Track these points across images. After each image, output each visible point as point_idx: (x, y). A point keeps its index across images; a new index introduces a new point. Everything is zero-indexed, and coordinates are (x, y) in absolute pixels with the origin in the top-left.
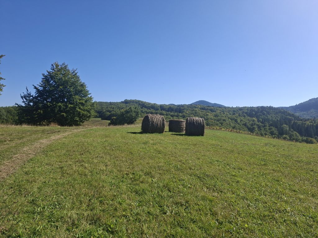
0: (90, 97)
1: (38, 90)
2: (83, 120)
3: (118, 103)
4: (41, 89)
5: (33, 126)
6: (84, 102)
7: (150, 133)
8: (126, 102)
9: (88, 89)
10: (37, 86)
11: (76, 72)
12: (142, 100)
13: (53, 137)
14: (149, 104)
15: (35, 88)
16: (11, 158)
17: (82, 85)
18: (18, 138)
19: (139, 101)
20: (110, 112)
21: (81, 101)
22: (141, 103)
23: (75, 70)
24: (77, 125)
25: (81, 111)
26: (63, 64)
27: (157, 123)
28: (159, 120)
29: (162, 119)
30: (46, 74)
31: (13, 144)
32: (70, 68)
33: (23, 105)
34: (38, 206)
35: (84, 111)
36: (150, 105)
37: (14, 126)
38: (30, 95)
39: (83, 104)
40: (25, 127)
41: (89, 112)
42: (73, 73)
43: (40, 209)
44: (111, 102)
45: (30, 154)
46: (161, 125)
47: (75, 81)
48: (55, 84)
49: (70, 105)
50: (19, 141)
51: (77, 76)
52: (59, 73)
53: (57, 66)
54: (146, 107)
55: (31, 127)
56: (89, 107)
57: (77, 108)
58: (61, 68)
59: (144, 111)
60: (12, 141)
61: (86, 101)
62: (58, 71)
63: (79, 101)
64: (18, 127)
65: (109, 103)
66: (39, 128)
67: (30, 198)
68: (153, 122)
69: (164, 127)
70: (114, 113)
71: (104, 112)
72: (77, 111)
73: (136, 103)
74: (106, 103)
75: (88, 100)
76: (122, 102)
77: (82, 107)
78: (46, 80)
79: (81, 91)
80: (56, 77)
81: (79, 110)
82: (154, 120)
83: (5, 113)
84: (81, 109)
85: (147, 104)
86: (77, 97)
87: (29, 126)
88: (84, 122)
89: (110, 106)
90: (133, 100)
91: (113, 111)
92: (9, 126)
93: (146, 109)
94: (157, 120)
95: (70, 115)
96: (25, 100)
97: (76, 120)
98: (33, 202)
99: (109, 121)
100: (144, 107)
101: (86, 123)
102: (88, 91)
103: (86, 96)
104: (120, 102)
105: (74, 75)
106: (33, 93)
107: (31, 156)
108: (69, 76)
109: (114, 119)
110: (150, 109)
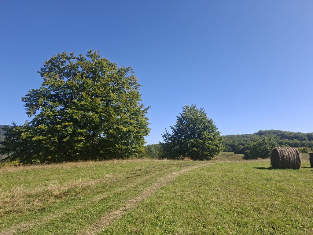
0: (217, 131)
1: (174, 130)
2: (213, 154)
3: (251, 135)
4: (176, 128)
5: (171, 160)
6: (212, 137)
7: (281, 169)
8: (261, 133)
9: (215, 124)
10: (173, 126)
11: (203, 110)
12: (280, 130)
13: (183, 170)
14: (291, 133)
15: (172, 128)
16: (151, 185)
17: (209, 122)
18: (158, 170)
19: (277, 131)
20: (243, 145)
21: (209, 136)
22: (280, 133)
23: (202, 109)
24: (208, 159)
25: (210, 146)
26: (192, 105)
27: (289, 157)
28: (291, 154)
29: (295, 152)
30: (179, 115)
31: (154, 175)
32: (198, 108)
33: (164, 142)
34: (160, 221)
35: (212, 145)
36: (292, 135)
37: (158, 160)
38: (169, 134)
39: (211, 139)
40: (166, 161)
41: (217, 146)
42: (200, 111)
43: (161, 223)
44: (243, 135)
45: (163, 183)
46: (295, 160)
47: (203, 119)
48: (187, 123)
49: (199, 141)
50: (158, 173)
51: (204, 114)
52: (189, 113)
53: (187, 107)
54: (286, 137)
55: (169, 161)
56: (217, 142)
57: (206, 143)
58: (191, 109)
59: (284, 142)
60: (154, 172)
61: (214, 136)
62: (188, 112)
63: (208, 137)
64: (161, 161)
65: (242, 135)
66: (176, 162)
67: (156, 215)
68: (284, 156)
69: (300, 162)
70: (248, 146)
71: (236, 145)
72: (207, 146)
73: (273, 133)
74: (238, 136)
75: (216, 135)
76: (256, 134)
77: (210, 142)
78: (180, 120)
79: (209, 127)
80: (187, 117)
81: (208, 145)
82: (284, 154)
83: (154, 150)
84: (210, 144)
85: (288, 133)
86: (205, 133)
87: (168, 160)
88: (214, 156)
89: (243, 139)
90: (269, 131)
91: (246, 144)
92: (155, 160)
93: (287, 140)
94: (288, 154)
95: (201, 150)
96: (165, 138)
97: (206, 155)
98: (157, 218)
99: (243, 155)
100: (284, 137)
101: (216, 157)
102: (215, 127)
103: (214, 131)
104: (253, 134)
105: (201, 114)
106: (171, 132)
107: (164, 185)
108: (198, 115)
109: (247, 152)
110: (292, 140)
